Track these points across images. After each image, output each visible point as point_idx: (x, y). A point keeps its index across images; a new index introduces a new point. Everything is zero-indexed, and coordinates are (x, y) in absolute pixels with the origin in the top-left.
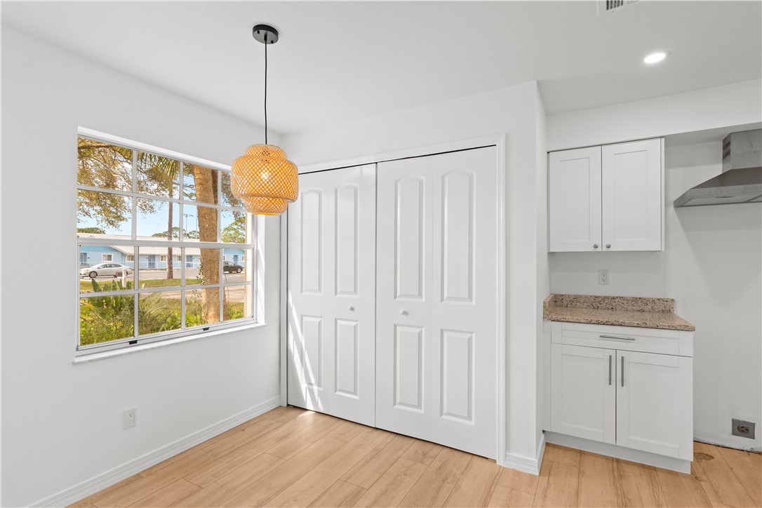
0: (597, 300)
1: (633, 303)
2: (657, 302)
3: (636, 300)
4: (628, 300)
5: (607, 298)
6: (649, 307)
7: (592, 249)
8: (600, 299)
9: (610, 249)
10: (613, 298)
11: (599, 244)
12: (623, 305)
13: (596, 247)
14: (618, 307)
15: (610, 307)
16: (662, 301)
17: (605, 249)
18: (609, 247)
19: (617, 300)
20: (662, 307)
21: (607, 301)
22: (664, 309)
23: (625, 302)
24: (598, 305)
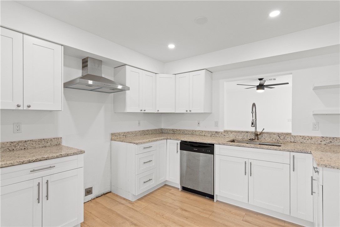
0: (12, 144)
1: (39, 142)
2: (53, 140)
3: (41, 140)
4: (36, 142)
5: (21, 142)
6: (49, 144)
7: (15, 108)
8: (15, 144)
9: (30, 109)
10: (26, 142)
11: (21, 104)
12: (32, 145)
13: (18, 106)
14: (29, 147)
15: (23, 148)
16: (55, 139)
17: (25, 108)
18: (29, 107)
19: (28, 143)
20: (56, 143)
21: (20, 144)
22: (57, 144)
23: (34, 143)
24: (14, 148)
